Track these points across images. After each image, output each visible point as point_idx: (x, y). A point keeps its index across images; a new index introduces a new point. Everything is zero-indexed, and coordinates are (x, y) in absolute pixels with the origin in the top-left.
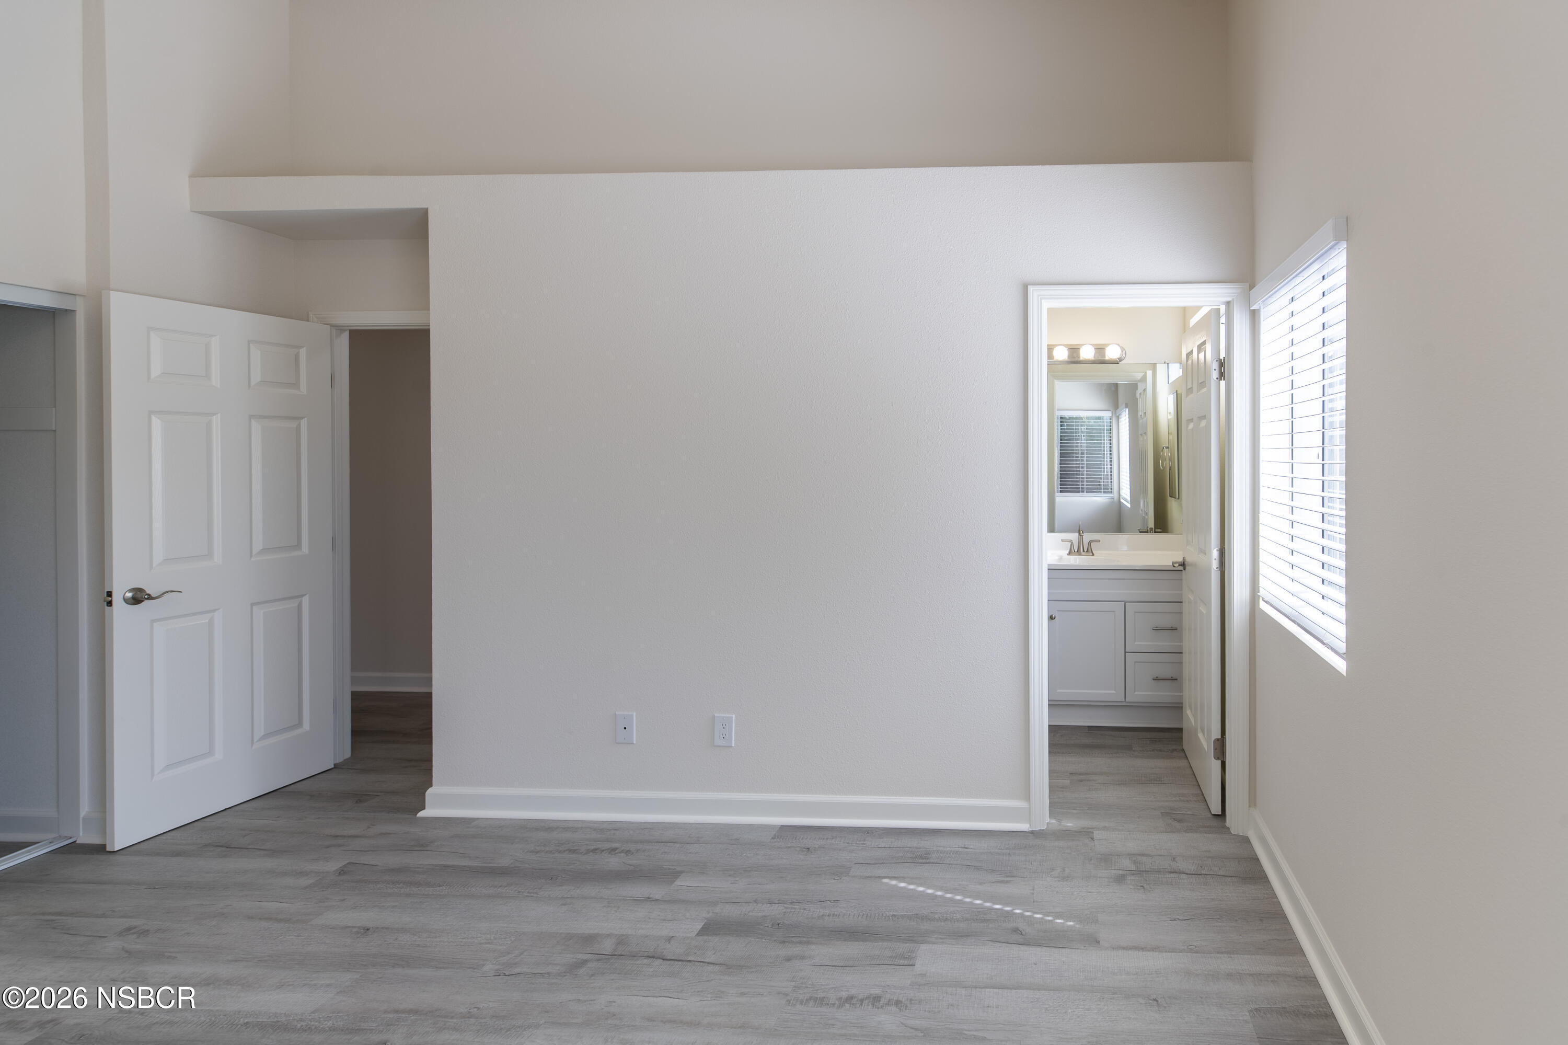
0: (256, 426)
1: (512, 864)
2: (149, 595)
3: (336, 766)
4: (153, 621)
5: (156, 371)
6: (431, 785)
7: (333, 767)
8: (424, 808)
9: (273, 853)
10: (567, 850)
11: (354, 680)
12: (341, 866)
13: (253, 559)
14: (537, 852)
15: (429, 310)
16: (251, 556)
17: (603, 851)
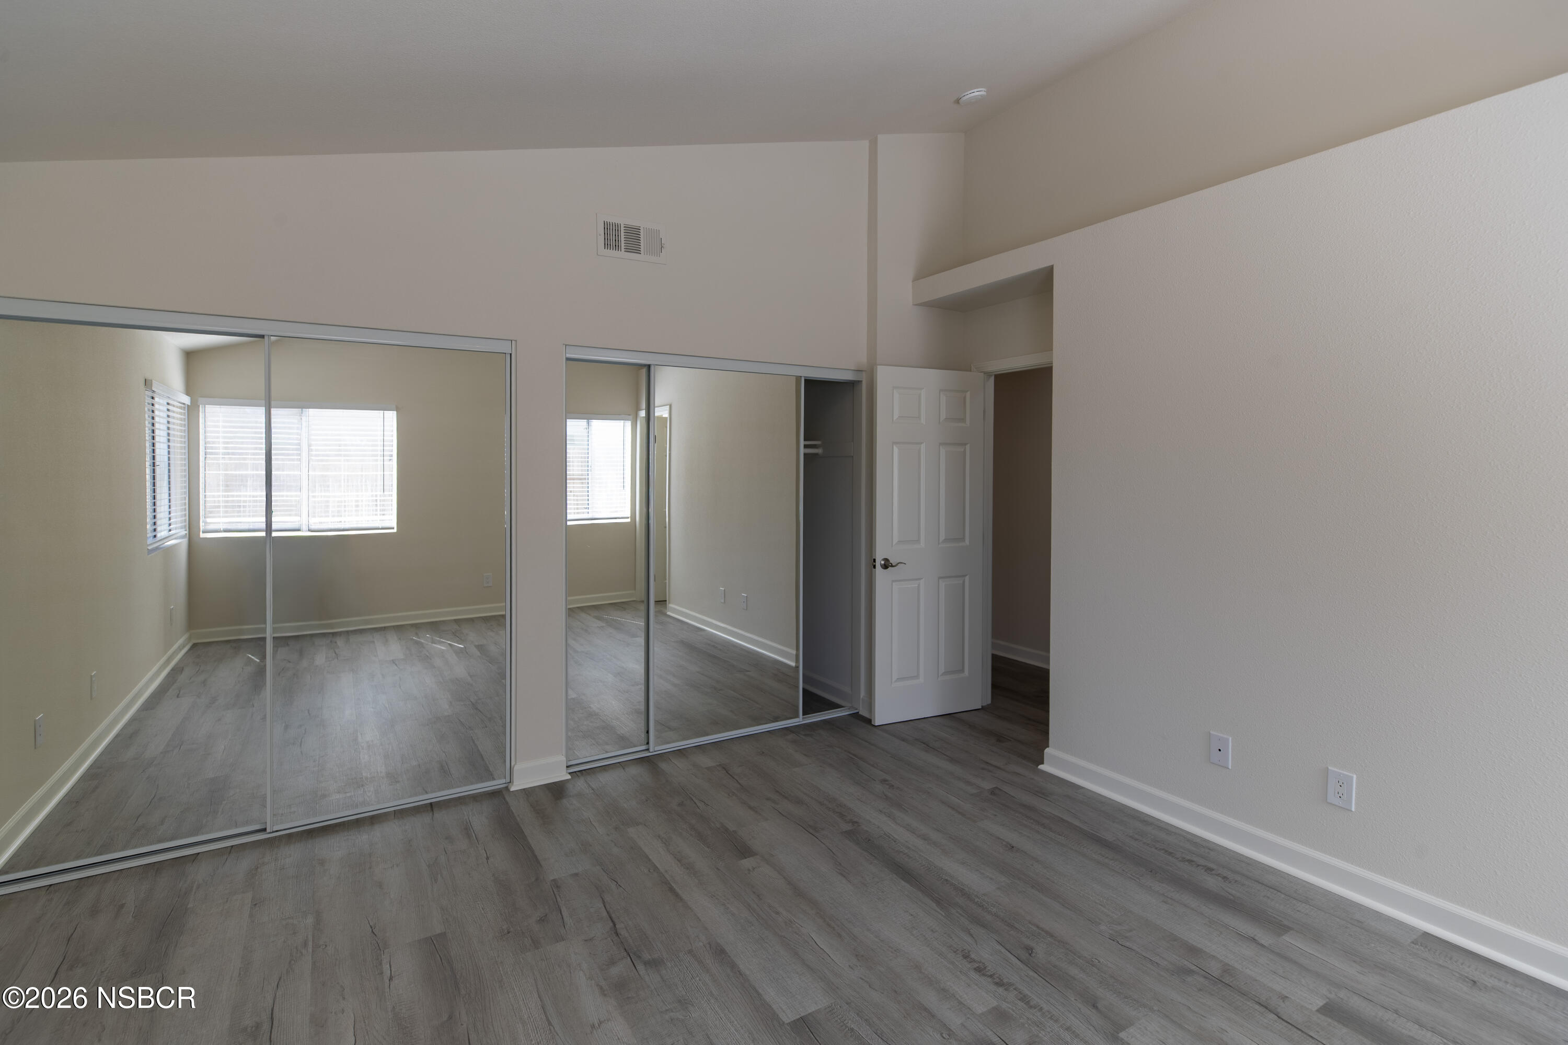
0: (943, 451)
1: (1114, 841)
2: (891, 564)
3: (983, 708)
4: (893, 581)
5: (896, 417)
6: (1048, 746)
7: (980, 708)
8: (1042, 763)
9: (952, 760)
10: (1163, 849)
11: (994, 646)
12: (991, 787)
13: (940, 546)
14: (1136, 840)
15: (1052, 350)
16: (939, 544)
17: (1198, 866)
